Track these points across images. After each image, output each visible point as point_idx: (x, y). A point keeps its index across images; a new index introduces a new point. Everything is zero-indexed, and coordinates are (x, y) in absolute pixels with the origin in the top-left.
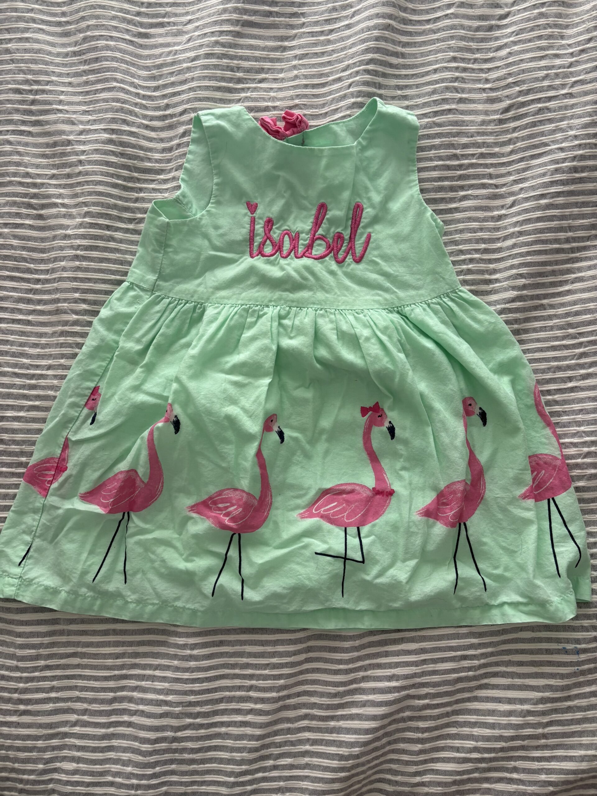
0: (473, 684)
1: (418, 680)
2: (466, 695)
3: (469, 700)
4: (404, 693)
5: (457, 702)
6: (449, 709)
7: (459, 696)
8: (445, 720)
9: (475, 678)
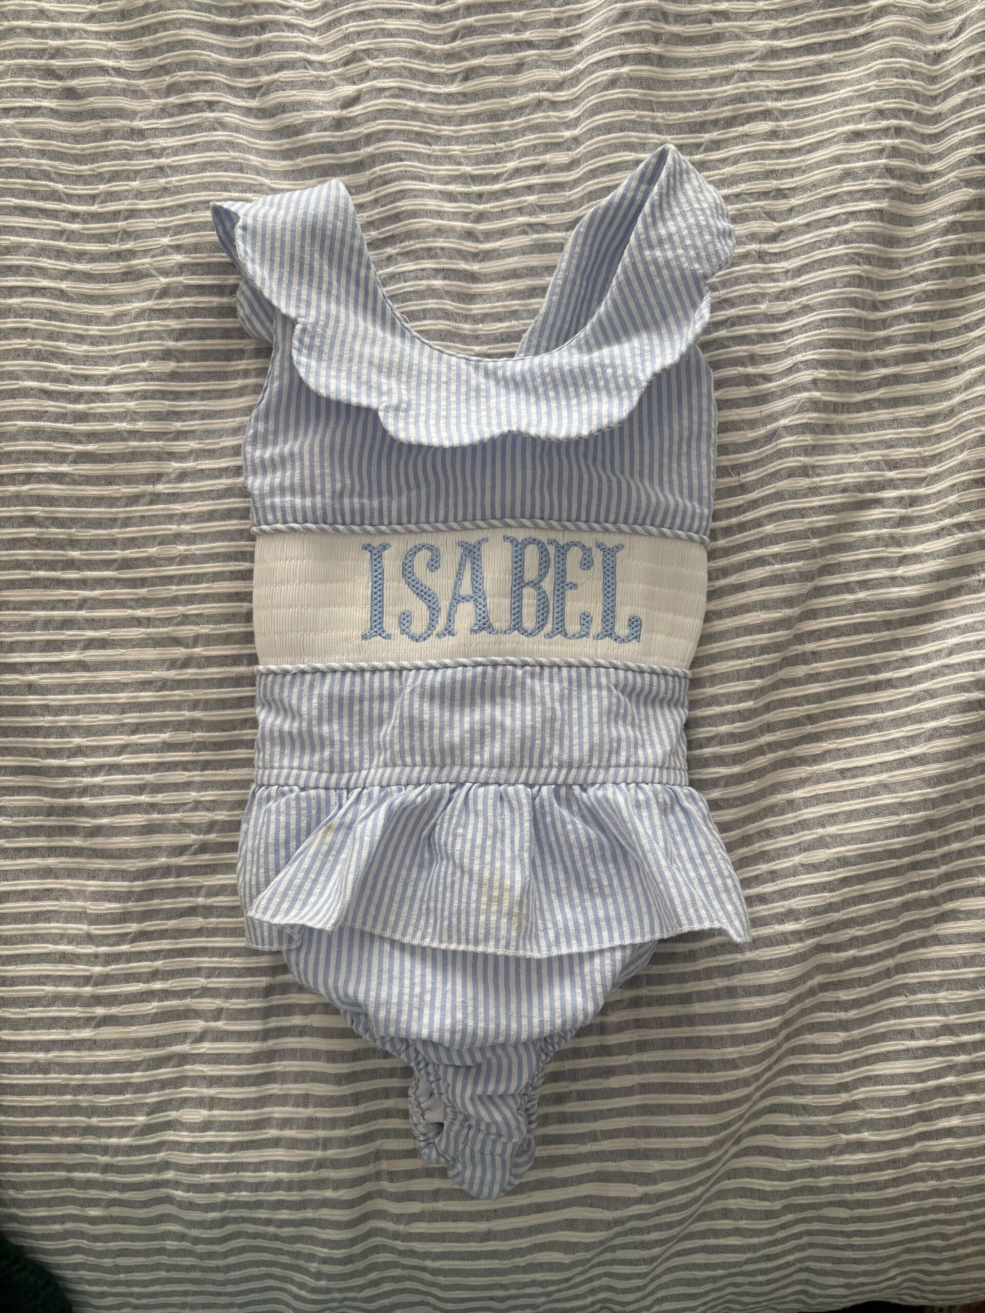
0: (931, 912)
1: (836, 916)
2: (918, 934)
3: (923, 943)
4: (810, 942)
5: (904, 948)
6: (890, 962)
7: (905, 937)
8: (884, 984)
9: (933, 901)
